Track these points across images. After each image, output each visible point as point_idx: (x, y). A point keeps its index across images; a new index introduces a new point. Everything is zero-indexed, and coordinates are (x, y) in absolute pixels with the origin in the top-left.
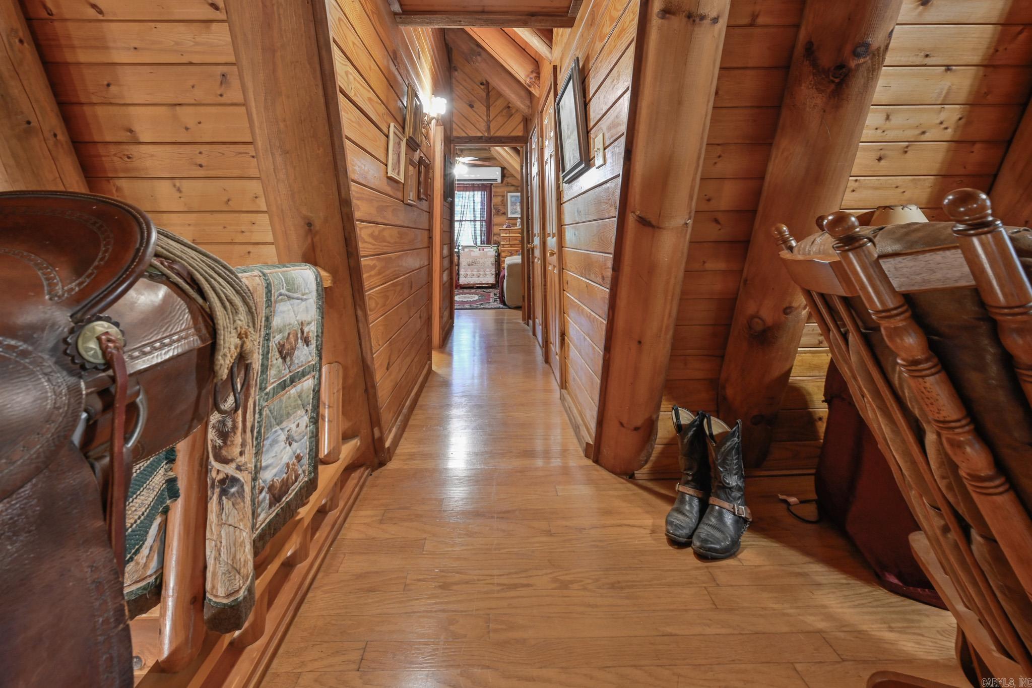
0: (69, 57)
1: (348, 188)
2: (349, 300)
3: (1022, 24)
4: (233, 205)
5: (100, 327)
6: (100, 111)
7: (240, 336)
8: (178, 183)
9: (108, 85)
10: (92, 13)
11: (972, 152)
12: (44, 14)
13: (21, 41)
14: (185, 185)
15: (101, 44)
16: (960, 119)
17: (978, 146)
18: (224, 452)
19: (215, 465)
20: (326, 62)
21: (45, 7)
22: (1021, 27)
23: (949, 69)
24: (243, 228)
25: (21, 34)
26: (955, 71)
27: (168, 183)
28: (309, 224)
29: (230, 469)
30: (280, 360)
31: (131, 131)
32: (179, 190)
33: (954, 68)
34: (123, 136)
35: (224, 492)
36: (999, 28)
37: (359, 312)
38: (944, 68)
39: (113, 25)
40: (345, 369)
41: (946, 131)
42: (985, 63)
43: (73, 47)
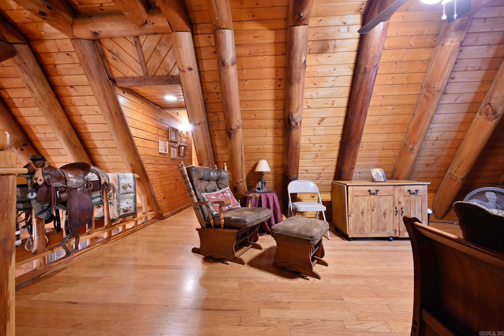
0: (81, 131)
1: (140, 157)
2: (146, 181)
4: (119, 161)
5: (86, 176)
6: (88, 142)
7: (105, 180)
8: (107, 156)
9: (89, 136)
10: (83, 123)
11: (279, 147)
12: (75, 123)
13: (71, 130)
14: (108, 156)
15: (86, 128)
16: (273, 140)
18: (110, 199)
19: (109, 200)
20: (129, 132)
21: (74, 122)
23: (266, 129)
24: (122, 166)
25: (71, 128)
27: (105, 156)
28: (132, 165)
29: (111, 201)
30: (123, 189)
31: (95, 146)
32: (107, 158)
34: (94, 147)
35: (110, 204)
37: (149, 184)
39: (88, 125)
40: (147, 196)
41: (271, 143)
43: (81, 129)
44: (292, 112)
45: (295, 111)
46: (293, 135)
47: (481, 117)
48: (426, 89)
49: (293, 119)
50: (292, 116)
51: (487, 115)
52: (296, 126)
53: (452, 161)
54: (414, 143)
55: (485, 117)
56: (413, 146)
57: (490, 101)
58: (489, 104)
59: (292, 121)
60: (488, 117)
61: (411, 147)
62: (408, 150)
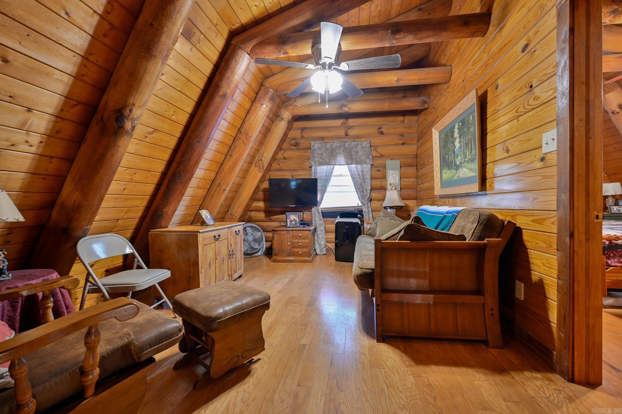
3: (77, 101)
11: (51, 162)
16: (41, 142)
17: (54, 160)
22: (76, 103)
23: (30, 111)
26: (35, 113)
33: (34, 111)
36: (63, 98)
38: (26, 109)
41: (30, 148)
42: (56, 114)
44: (133, 105)
45: (141, 104)
46: (119, 146)
47: (256, 168)
48: (245, 136)
49: (130, 117)
50: (131, 111)
51: (259, 168)
52: (130, 132)
53: (232, 202)
54: (228, 184)
55: (258, 169)
56: (226, 187)
57: (262, 158)
58: (261, 160)
59: (127, 120)
60: (260, 170)
61: (224, 187)
62: (222, 191)
